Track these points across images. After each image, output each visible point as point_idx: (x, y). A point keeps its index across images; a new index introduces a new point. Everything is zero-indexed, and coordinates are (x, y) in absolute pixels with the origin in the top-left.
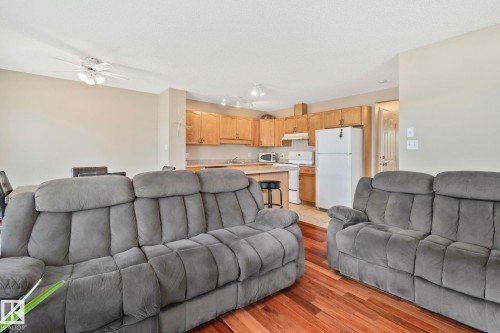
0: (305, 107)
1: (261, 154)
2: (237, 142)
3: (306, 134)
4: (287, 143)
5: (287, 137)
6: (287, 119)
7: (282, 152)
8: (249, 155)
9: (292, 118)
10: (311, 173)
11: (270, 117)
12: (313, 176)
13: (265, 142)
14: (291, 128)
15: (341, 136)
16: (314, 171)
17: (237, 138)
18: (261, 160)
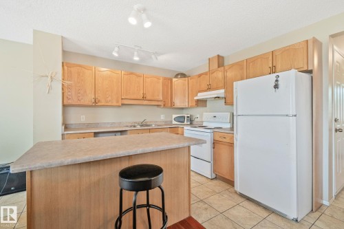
0: (220, 60)
1: (174, 116)
2: (145, 102)
3: (223, 91)
4: (201, 103)
5: (201, 96)
6: (200, 76)
7: (198, 113)
8: (162, 117)
9: (206, 74)
10: (227, 140)
11: (183, 75)
12: (231, 145)
13: (178, 103)
14: (204, 86)
15: (276, 86)
16: (232, 138)
17: (144, 98)
18: (174, 122)
